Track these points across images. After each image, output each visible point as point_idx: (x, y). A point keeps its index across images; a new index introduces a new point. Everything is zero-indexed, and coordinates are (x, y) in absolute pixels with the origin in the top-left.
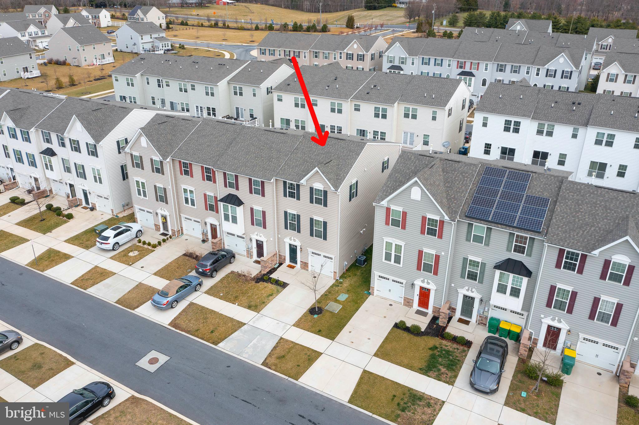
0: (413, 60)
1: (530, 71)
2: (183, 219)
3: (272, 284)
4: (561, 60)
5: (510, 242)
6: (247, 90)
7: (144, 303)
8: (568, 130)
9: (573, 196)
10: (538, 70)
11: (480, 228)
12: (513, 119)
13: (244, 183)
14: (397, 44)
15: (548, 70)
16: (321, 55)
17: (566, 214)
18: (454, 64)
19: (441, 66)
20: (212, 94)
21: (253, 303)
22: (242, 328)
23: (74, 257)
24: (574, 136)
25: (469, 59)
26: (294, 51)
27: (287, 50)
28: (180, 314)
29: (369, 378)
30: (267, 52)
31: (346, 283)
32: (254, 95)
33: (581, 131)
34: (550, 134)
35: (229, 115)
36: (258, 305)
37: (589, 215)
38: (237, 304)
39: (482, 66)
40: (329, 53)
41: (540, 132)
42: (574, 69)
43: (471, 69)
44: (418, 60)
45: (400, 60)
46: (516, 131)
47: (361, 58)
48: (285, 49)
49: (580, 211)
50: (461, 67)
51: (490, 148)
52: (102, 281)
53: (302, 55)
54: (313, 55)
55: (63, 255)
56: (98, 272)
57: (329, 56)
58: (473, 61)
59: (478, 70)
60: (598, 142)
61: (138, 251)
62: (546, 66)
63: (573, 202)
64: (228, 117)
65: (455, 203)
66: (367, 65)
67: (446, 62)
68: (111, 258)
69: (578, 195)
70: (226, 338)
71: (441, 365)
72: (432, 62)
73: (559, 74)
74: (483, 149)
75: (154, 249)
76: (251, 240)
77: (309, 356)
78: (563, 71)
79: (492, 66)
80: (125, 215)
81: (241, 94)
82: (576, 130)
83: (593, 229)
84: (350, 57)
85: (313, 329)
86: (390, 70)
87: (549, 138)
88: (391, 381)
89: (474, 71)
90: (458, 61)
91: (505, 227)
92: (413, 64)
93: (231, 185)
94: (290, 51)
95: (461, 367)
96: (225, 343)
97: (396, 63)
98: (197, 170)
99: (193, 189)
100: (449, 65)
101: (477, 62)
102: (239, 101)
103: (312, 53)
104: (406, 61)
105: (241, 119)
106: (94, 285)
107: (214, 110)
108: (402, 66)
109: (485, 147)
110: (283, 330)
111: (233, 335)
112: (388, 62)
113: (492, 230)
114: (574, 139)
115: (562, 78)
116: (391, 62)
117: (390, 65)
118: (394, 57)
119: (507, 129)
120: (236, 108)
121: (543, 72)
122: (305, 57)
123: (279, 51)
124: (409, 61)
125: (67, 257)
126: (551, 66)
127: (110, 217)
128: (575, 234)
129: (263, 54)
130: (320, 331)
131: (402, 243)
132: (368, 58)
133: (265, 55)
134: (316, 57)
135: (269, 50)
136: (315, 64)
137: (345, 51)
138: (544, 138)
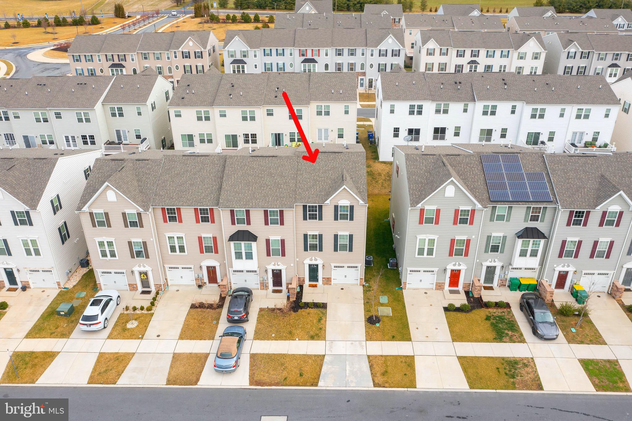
0: (255, 52)
1: (365, 53)
2: (167, 269)
3: (312, 308)
4: (390, 41)
5: (527, 214)
6: (129, 110)
7: (201, 372)
8: (460, 106)
9: (558, 167)
10: (372, 51)
11: (502, 209)
12: (416, 103)
13: (257, 216)
14: (237, 38)
15: (380, 50)
16: (151, 56)
17: (562, 182)
18: (296, 53)
19: (284, 55)
20: (88, 120)
21: (312, 333)
22: (325, 360)
23: (60, 352)
24: (465, 111)
25: (309, 46)
26: (118, 55)
27: (109, 54)
28: (251, 370)
29: (467, 362)
30: (83, 58)
31: (375, 287)
32: (139, 114)
33: (471, 105)
34: (446, 112)
35: (108, 141)
36: (318, 332)
37: (577, 179)
38: (297, 339)
39: (323, 52)
40: (160, 53)
41: (438, 111)
42: (402, 47)
43: (312, 56)
44: (259, 52)
45: (241, 54)
46: (420, 113)
47: (199, 55)
48: (106, 54)
49: (570, 178)
50: (303, 55)
51: (398, 131)
52: (126, 367)
53: (129, 58)
54: (142, 56)
55: (42, 354)
56: (111, 359)
57: (161, 56)
58: (314, 49)
59: (319, 56)
60: (485, 113)
61: (136, 320)
62: (379, 48)
63: (561, 172)
64: (108, 142)
65: (478, 192)
66: (206, 61)
67: (287, 51)
68: (110, 337)
69: (561, 166)
70: (319, 376)
71: (505, 329)
72: (274, 52)
73: (389, 53)
74: (392, 133)
75: (151, 312)
76: (266, 271)
77: (406, 362)
78: (393, 50)
79: (332, 51)
80: (75, 284)
81: (121, 115)
82: (466, 105)
83: (586, 190)
84: (186, 55)
85: (387, 337)
86: (233, 65)
87: (445, 115)
88: (484, 357)
89: (316, 58)
90: (300, 50)
91: (524, 203)
92: (255, 56)
93: (240, 221)
94: (112, 55)
95: (518, 326)
96: (322, 380)
97: (238, 57)
98: (188, 214)
99: (180, 235)
100: (291, 54)
101: (317, 49)
102: (118, 123)
103: (140, 55)
104: (248, 54)
105: (124, 142)
106: (120, 375)
107: (92, 137)
108: (245, 59)
109: (394, 131)
110: (363, 348)
111: (323, 370)
112: (229, 57)
113: (513, 208)
114: (465, 113)
115: (392, 56)
116: (232, 56)
117: (232, 59)
118: (235, 51)
119: (412, 113)
120: (116, 131)
121: (376, 53)
122: (133, 60)
123: (98, 56)
124: (251, 53)
125: (50, 356)
126: (382, 47)
127: (58, 291)
128: (577, 197)
129: (77, 60)
130: (393, 337)
131: (435, 237)
132: (206, 55)
133: (81, 62)
134: (146, 58)
135: (85, 56)
136: (145, 66)
137: (180, 49)
138: (442, 116)
